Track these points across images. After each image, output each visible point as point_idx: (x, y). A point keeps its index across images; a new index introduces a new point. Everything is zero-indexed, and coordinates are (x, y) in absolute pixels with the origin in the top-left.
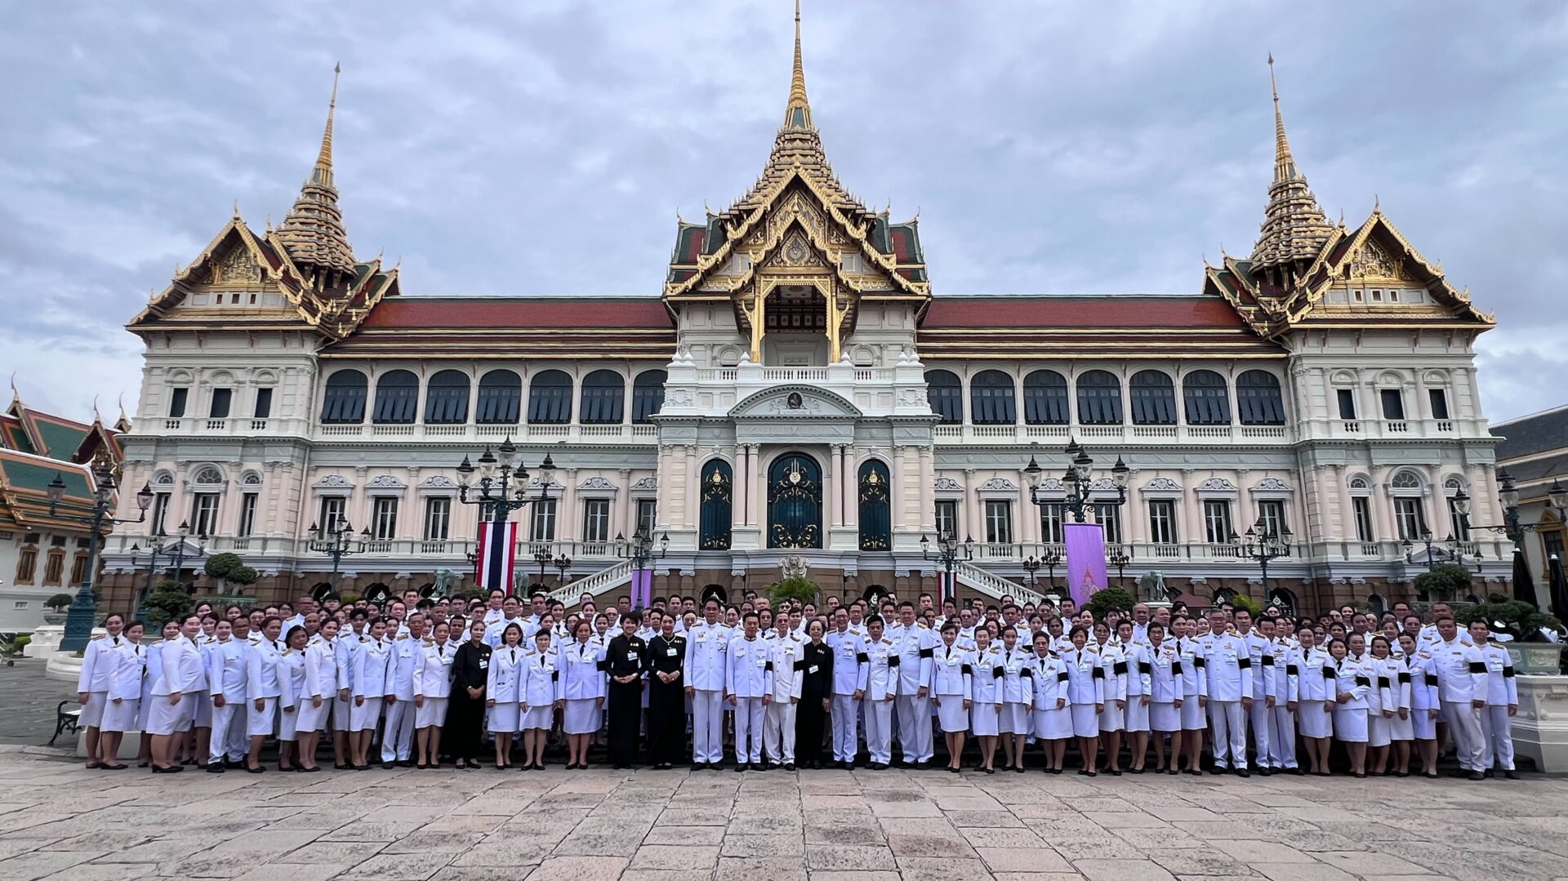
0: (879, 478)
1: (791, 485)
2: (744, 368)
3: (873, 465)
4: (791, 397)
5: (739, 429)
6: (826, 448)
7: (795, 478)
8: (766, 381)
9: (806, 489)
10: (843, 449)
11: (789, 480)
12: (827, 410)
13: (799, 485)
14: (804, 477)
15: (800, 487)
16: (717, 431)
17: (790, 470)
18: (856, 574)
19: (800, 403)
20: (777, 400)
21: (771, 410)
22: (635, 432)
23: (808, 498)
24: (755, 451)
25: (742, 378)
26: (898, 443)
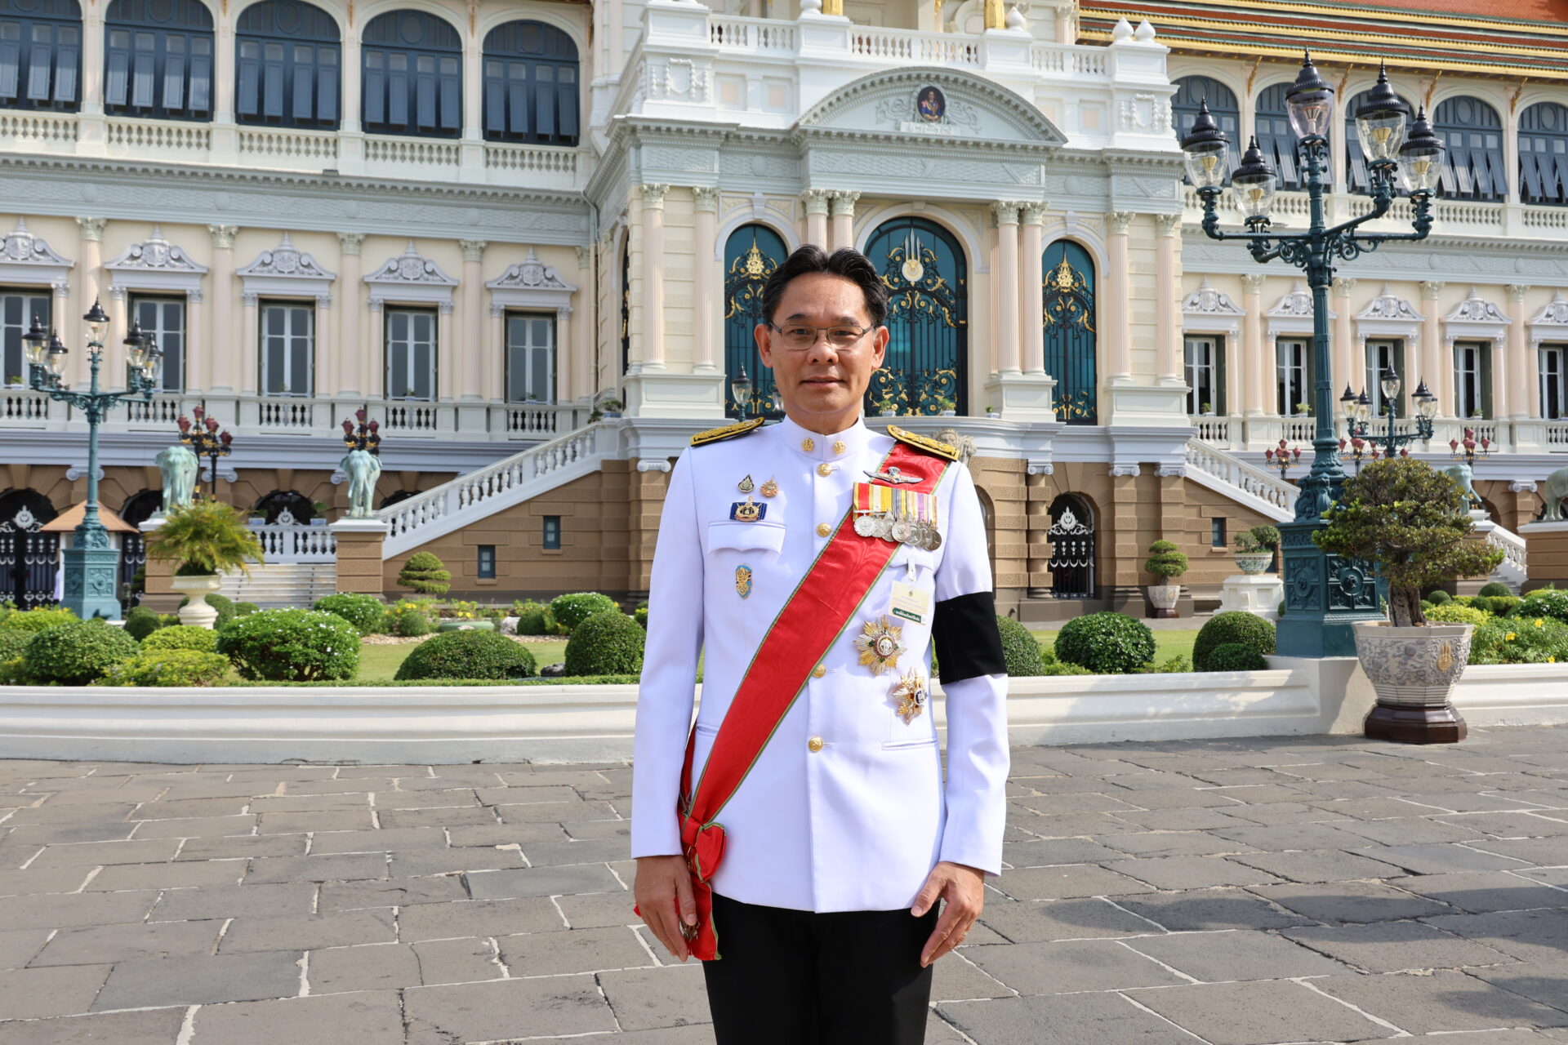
0: (1076, 278)
1: (905, 288)
2: (814, 25)
3: (1069, 250)
4: (923, 96)
5: (815, 159)
6: (987, 212)
7: (913, 271)
8: (864, 57)
9: (932, 295)
10: (1022, 213)
11: (900, 275)
12: (992, 128)
13: (921, 287)
14: (931, 270)
15: (923, 291)
16: (759, 162)
17: (902, 254)
18: (1050, 470)
19: (941, 110)
20: (892, 100)
21: (879, 121)
22: (490, 159)
23: (938, 316)
24: (850, 209)
25: (810, 49)
26: (1118, 207)
